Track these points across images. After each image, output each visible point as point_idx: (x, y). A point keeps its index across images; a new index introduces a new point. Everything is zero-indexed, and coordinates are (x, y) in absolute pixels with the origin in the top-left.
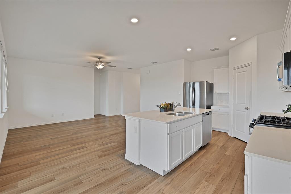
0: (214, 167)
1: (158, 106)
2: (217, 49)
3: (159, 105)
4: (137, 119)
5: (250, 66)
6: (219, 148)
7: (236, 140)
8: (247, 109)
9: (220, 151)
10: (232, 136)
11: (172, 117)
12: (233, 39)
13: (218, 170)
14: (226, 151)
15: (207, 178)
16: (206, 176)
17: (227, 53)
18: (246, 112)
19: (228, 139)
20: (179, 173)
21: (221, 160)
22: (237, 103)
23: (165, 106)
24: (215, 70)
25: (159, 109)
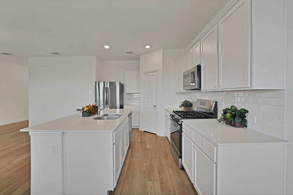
0: (146, 164)
1: (78, 110)
2: (131, 53)
3: (81, 108)
4: (60, 133)
5: (157, 71)
6: (139, 144)
7: (147, 134)
8: (155, 106)
9: (142, 146)
10: (143, 130)
11: (98, 121)
12: (148, 47)
13: (151, 165)
14: (146, 145)
15: (148, 176)
16: (147, 176)
17: (138, 58)
18: (154, 109)
19: (141, 134)
20: (122, 185)
21: (148, 155)
22: (147, 102)
23: (89, 110)
24: (126, 72)
25: (81, 113)
